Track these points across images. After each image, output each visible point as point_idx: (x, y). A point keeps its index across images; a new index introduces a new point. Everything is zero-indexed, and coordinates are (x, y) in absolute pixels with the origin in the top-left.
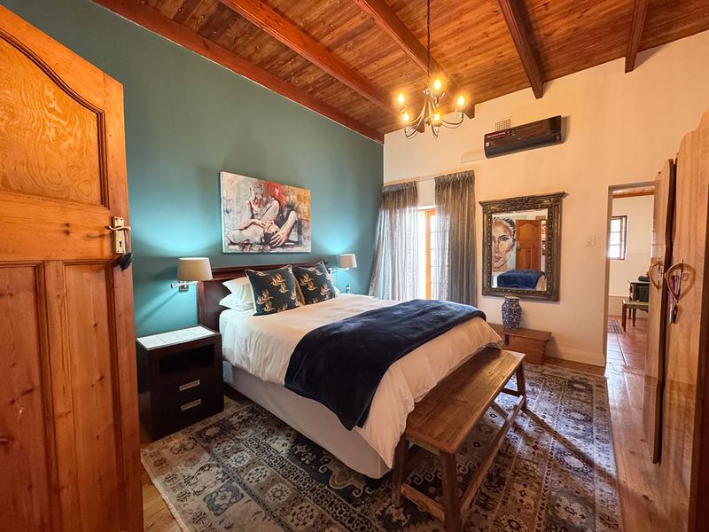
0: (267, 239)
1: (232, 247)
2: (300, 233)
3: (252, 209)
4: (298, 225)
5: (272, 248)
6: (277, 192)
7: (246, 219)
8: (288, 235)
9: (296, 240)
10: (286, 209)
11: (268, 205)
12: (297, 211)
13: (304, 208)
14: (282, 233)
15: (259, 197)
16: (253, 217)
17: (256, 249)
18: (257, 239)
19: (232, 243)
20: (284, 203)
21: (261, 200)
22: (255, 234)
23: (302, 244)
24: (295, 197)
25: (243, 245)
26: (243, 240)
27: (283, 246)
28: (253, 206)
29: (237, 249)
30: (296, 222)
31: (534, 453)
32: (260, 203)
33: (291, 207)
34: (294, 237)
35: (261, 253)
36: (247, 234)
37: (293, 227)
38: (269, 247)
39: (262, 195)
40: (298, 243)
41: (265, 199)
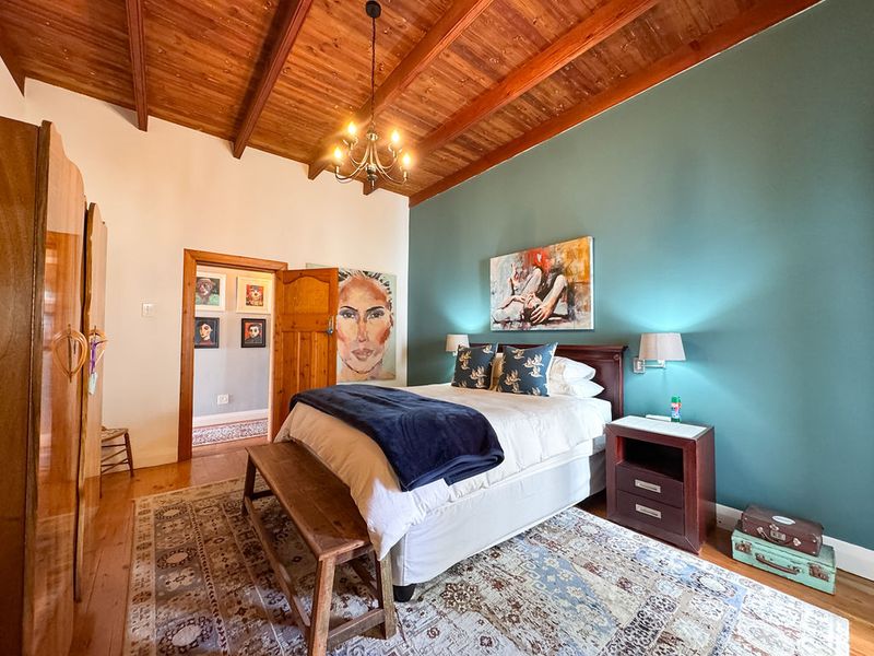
0: (527, 315)
1: (496, 325)
2: (571, 303)
3: (513, 286)
4: (569, 293)
5: (532, 325)
6: (539, 257)
7: (508, 297)
8: (553, 307)
9: (565, 313)
10: (551, 276)
11: (528, 278)
12: (567, 273)
13: (577, 266)
14: (545, 306)
15: (520, 271)
16: (513, 294)
17: (515, 327)
18: (517, 317)
19: (496, 322)
20: (547, 268)
21: (522, 273)
22: (515, 311)
23: (574, 318)
24: (564, 255)
25: (505, 323)
26: (504, 318)
27: (546, 322)
28: (514, 282)
29: (499, 327)
30: (565, 288)
31: (239, 603)
32: (520, 277)
33: (558, 271)
34: (562, 309)
35: (521, 331)
36: (508, 311)
37: (560, 296)
38: (529, 324)
39: (523, 268)
40: (566, 318)
41: (525, 271)
